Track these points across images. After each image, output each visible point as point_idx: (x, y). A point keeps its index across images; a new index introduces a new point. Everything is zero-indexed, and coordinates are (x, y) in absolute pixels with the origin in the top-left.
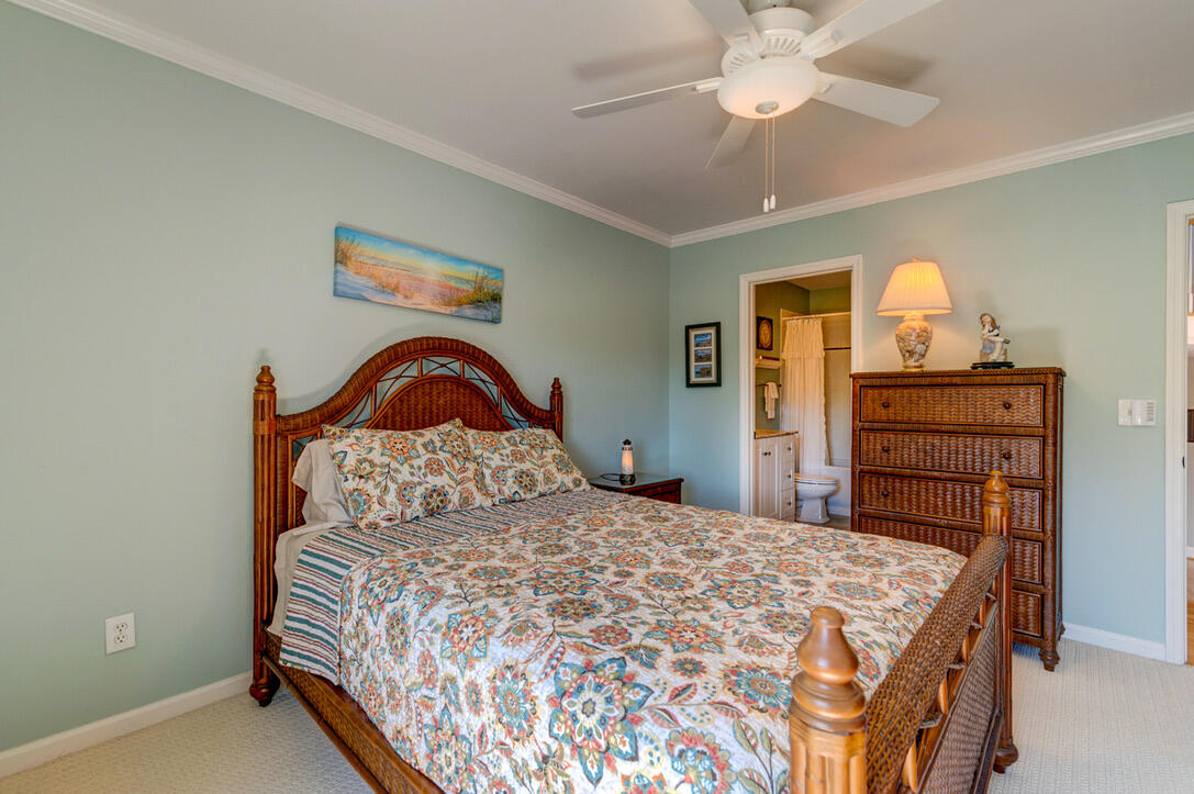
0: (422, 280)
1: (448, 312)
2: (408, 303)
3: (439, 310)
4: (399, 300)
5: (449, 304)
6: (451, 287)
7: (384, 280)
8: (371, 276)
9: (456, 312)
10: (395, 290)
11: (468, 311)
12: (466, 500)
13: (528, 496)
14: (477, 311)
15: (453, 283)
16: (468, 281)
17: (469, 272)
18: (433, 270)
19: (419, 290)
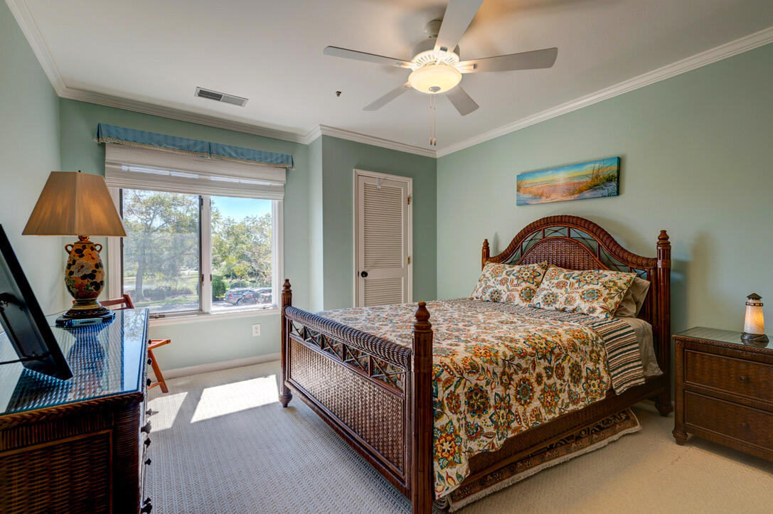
0: (555, 186)
1: (572, 198)
2: (548, 200)
3: (567, 199)
4: (544, 200)
5: (573, 194)
6: (574, 183)
7: (536, 192)
8: (530, 192)
9: (578, 197)
10: (541, 195)
11: (587, 194)
12: (509, 300)
13: (546, 307)
14: (595, 192)
15: (576, 181)
16: (586, 176)
17: (587, 170)
18: (561, 178)
19: (554, 191)
